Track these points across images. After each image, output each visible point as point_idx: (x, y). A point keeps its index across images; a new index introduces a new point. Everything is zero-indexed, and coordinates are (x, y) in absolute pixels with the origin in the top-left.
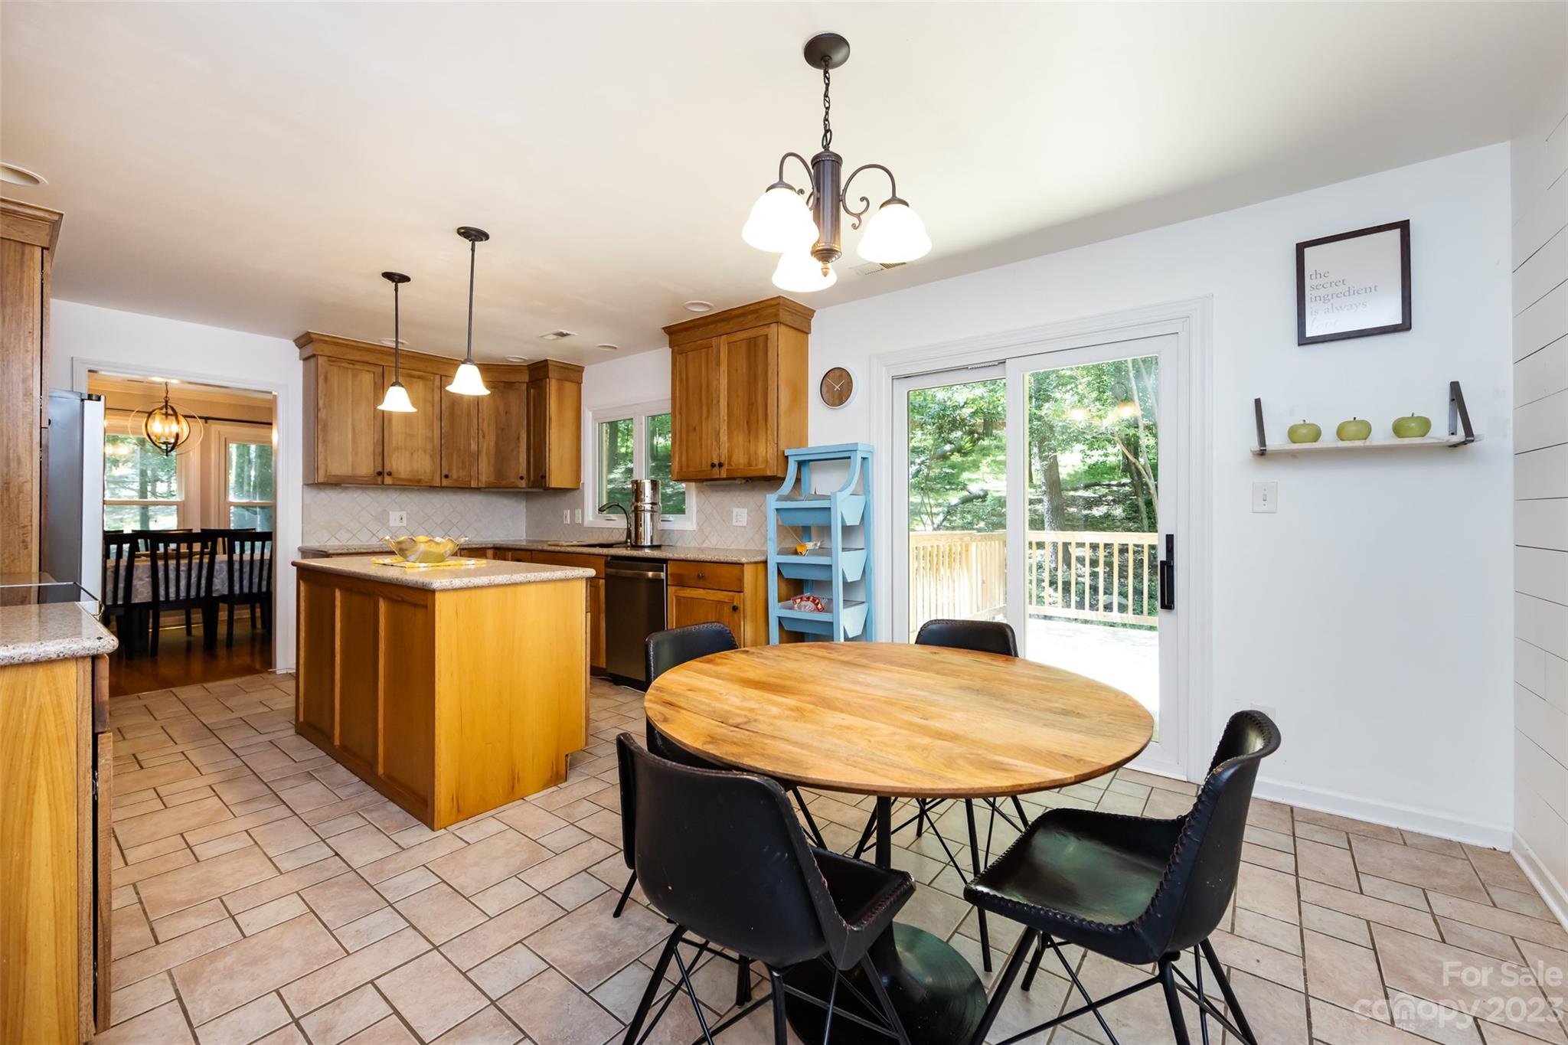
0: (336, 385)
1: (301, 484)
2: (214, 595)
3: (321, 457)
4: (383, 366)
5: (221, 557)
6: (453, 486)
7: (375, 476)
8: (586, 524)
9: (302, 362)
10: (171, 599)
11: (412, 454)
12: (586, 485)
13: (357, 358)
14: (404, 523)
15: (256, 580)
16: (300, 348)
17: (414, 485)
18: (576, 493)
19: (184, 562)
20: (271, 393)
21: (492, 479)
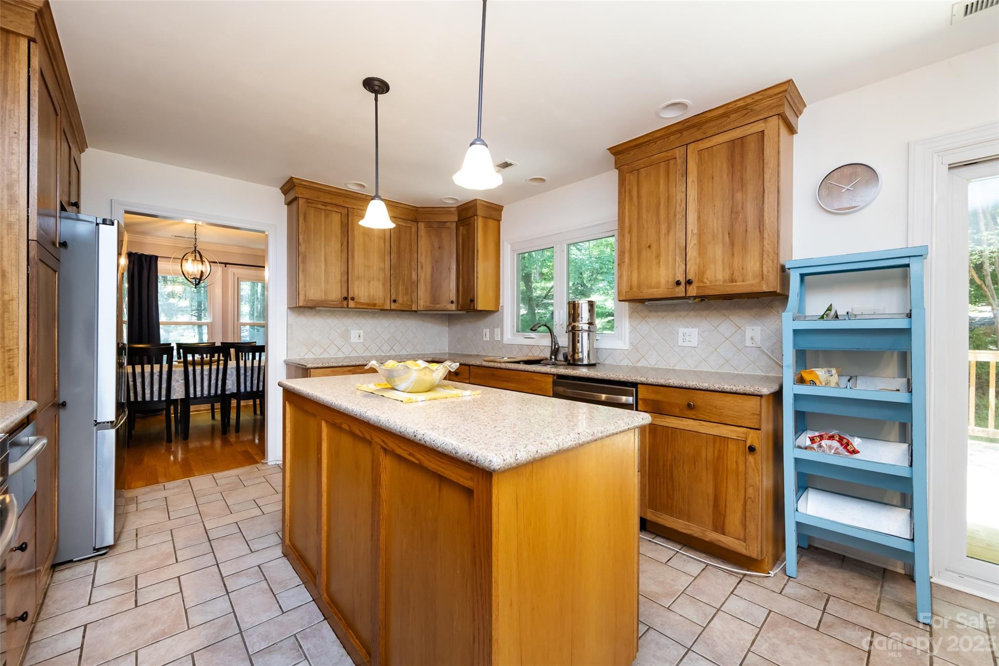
0: (312, 226)
1: (286, 307)
2: (227, 393)
3: (301, 285)
4: (348, 208)
5: (232, 364)
6: (399, 309)
7: (341, 301)
8: (505, 341)
9: (286, 206)
10: (198, 396)
11: (369, 282)
12: (505, 309)
13: (328, 201)
14: (362, 340)
15: (255, 382)
16: (285, 195)
17: (371, 309)
18: (496, 315)
19: (206, 368)
20: (263, 232)
21: (428, 304)
